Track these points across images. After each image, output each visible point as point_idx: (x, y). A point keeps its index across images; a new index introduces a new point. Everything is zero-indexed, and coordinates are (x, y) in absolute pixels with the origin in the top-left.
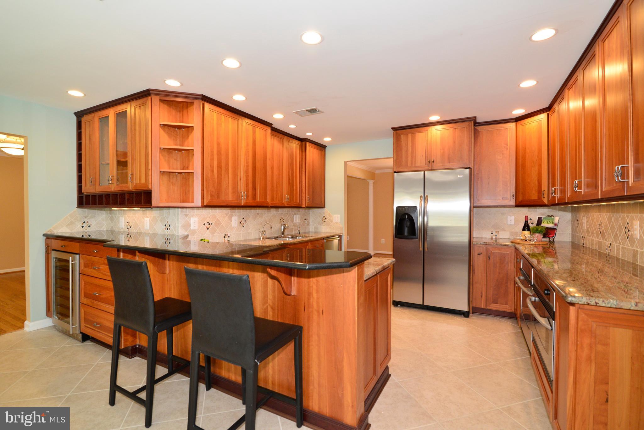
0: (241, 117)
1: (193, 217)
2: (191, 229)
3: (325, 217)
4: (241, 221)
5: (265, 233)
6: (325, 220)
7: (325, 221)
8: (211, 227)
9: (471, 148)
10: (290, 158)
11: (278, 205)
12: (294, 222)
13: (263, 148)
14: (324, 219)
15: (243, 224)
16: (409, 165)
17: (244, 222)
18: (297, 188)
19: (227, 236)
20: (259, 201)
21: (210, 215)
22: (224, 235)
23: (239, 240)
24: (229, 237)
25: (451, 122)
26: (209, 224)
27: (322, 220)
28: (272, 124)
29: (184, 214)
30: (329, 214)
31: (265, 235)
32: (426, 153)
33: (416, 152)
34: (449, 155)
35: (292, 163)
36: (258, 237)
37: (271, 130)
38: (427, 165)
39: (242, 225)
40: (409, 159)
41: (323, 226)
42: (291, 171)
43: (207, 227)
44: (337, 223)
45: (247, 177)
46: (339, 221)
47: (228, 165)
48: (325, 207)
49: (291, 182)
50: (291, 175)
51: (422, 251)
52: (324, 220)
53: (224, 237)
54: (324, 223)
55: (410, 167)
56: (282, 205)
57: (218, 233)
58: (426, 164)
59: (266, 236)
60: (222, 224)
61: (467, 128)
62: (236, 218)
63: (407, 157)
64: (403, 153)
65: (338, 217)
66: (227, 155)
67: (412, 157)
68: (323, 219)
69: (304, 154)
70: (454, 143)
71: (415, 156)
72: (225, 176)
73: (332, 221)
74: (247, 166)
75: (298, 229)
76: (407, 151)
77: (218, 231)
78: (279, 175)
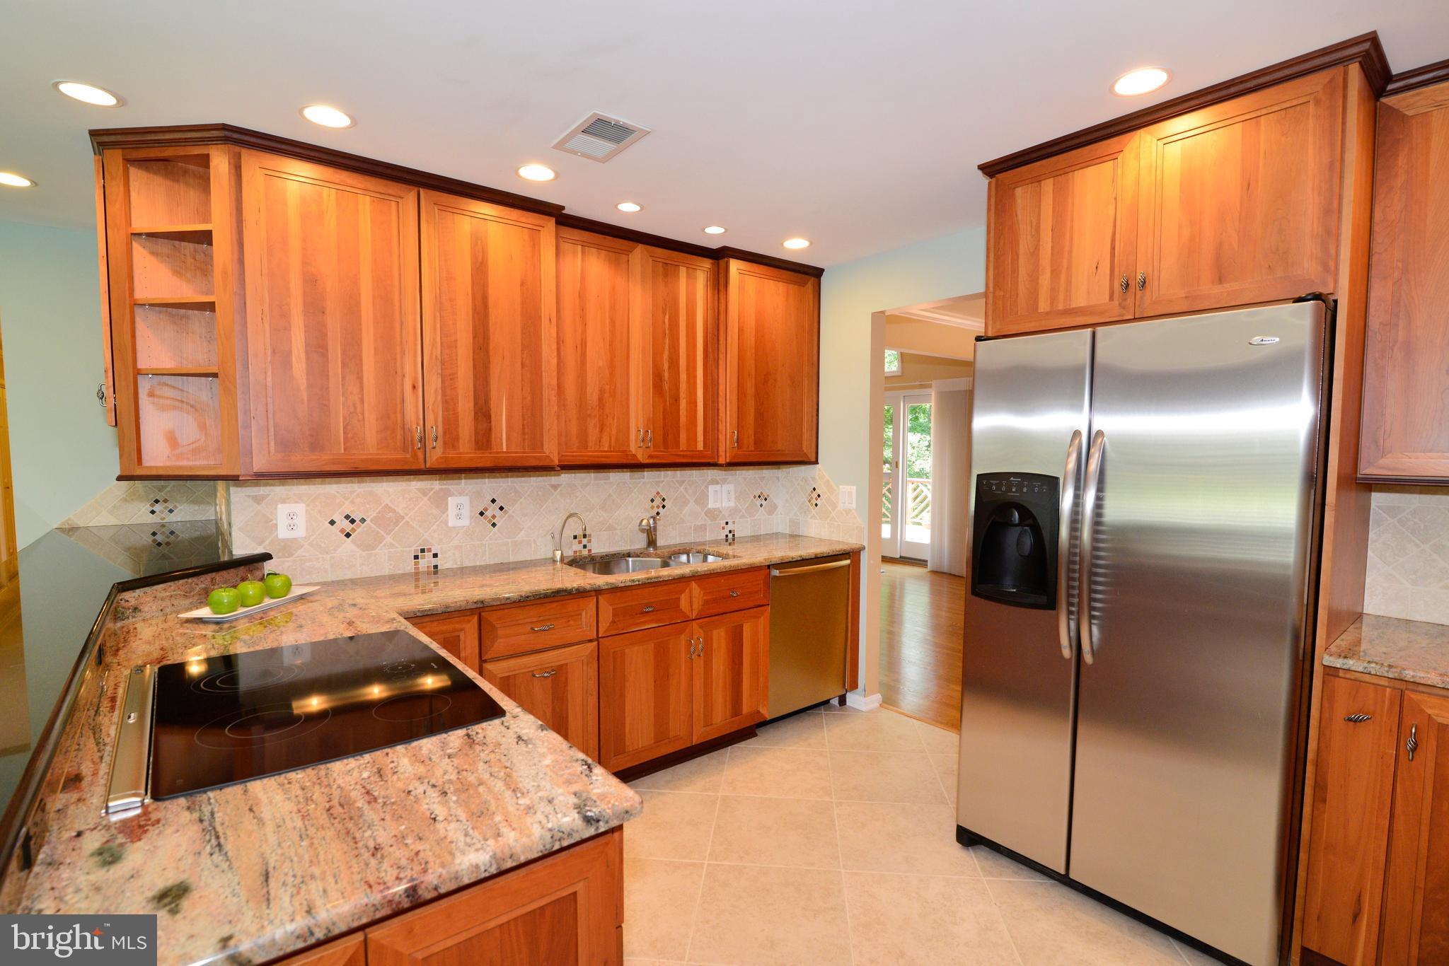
0: (416, 189)
1: (284, 501)
2: (280, 536)
3: (818, 491)
4: (486, 509)
5: (585, 541)
6: (817, 499)
7: (816, 505)
8: (360, 529)
9: (1340, 198)
10: (664, 313)
11: (604, 461)
12: (710, 506)
13: (522, 284)
14: (815, 495)
15: (494, 517)
16: (1043, 306)
17: (498, 512)
18: (692, 403)
19: (429, 555)
20: (505, 452)
21: (353, 496)
22: (414, 549)
23: (478, 564)
24: (435, 555)
25: (1233, 90)
26: (353, 521)
27: (810, 501)
28: (563, 208)
29: (249, 496)
30: (828, 481)
31: (585, 547)
32: (1113, 248)
33: (1070, 252)
34: (1220, 245)
35: (671, 329)
36: (549, 555)
37: (557, 223)
38: (1116, 302)
39: (489, 521)
40: (1045, 280)
41: (811, 518)
42: (666, 356)
43: (342, 531)
44: (848, 512)
45: (448, 380)
46: (854, 506)
47: (359, 344)
48: (816, 462)
49: (666, 387)
50: (666, 366)
51: (1071, 659)
52: (814, 502)
53: (416, 557)
54: (814, 511)
55: (1047, 313)
56: (624, 461)
57: (392, 545)
58: (1111, 298)
59: (590, 551)
60: (407, 518)
61: (1317, 102)
62: (465, 500)
63: (1034, 278)
64: (1022, 261)
65: (850, 494)
66: (352, 311)
67: (1055, 273)
68: (812, 498)
69: (722, 301)
70: (1248, 186)
71: (1069, 268)
72: (343, 378)
73: (834, 506)
74: (449, 346)
75: (730, 527)
76: (1035, 252)
77: (389, 539)
78: (612, 367)
